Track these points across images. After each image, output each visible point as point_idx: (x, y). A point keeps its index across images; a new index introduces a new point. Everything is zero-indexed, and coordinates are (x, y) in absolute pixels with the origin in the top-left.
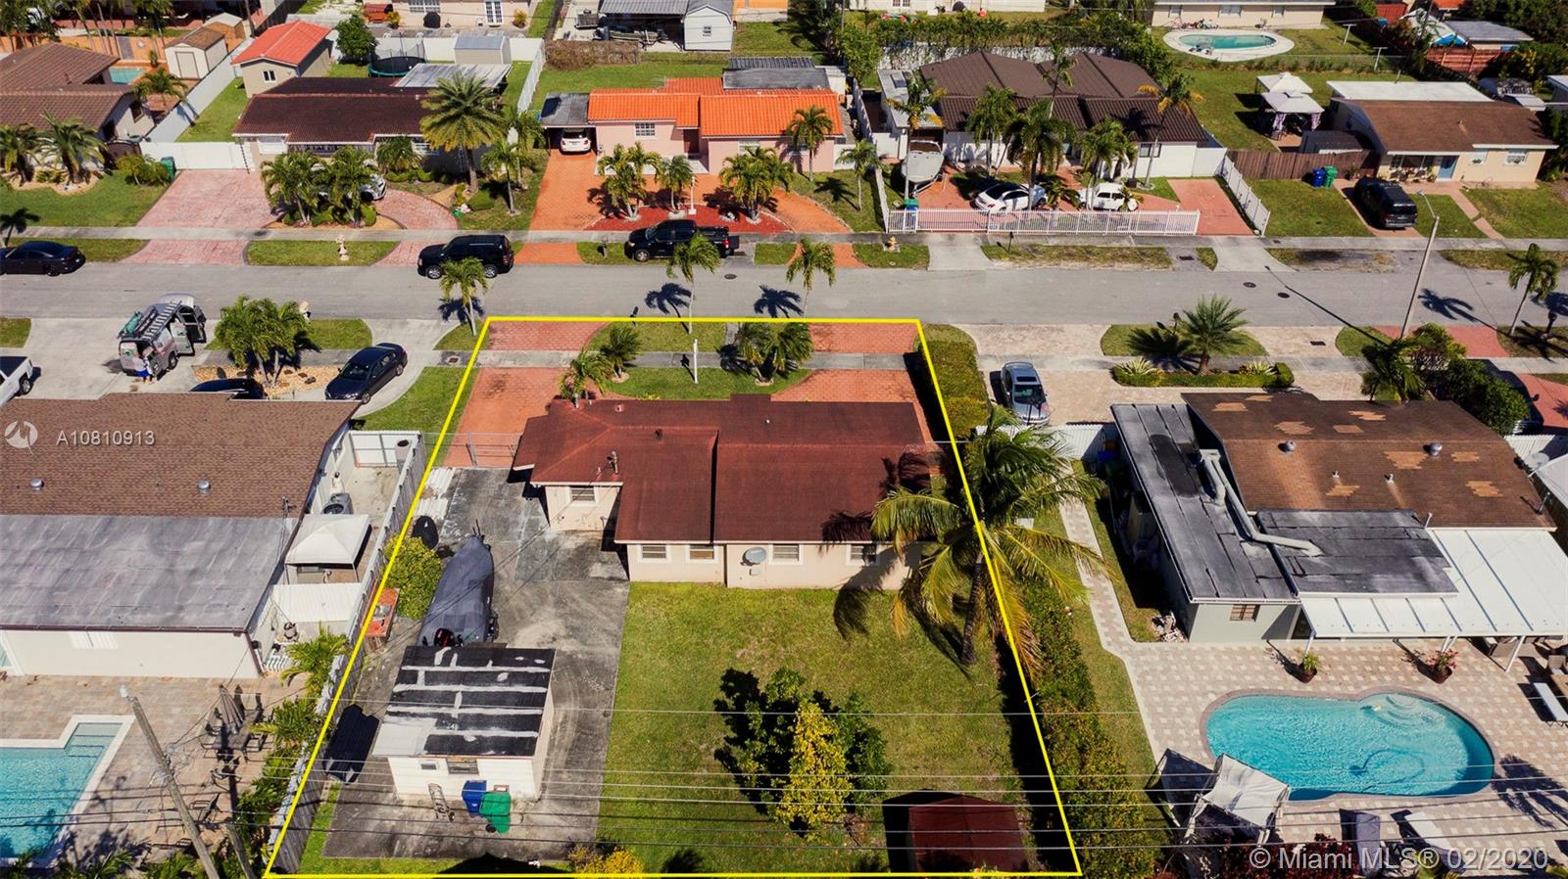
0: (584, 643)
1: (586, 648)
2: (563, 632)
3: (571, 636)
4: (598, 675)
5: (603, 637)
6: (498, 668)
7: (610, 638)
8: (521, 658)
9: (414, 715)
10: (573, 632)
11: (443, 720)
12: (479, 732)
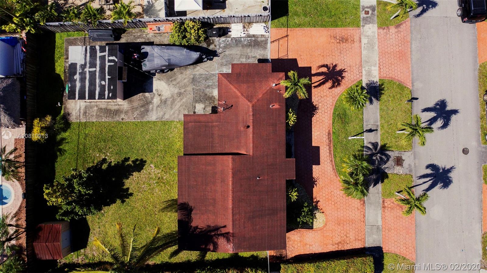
0: (158, 106)
1: (155, 108)
2: (163, 98)
3: (161, 101)
4: (142, 114)
5: (162, 113)
6: (107, 81)
7: (161, 116)
8: (112, 88)
9: (86, 56)
10: (164, 102)
11: (83, 66)
12: (78, 80)
